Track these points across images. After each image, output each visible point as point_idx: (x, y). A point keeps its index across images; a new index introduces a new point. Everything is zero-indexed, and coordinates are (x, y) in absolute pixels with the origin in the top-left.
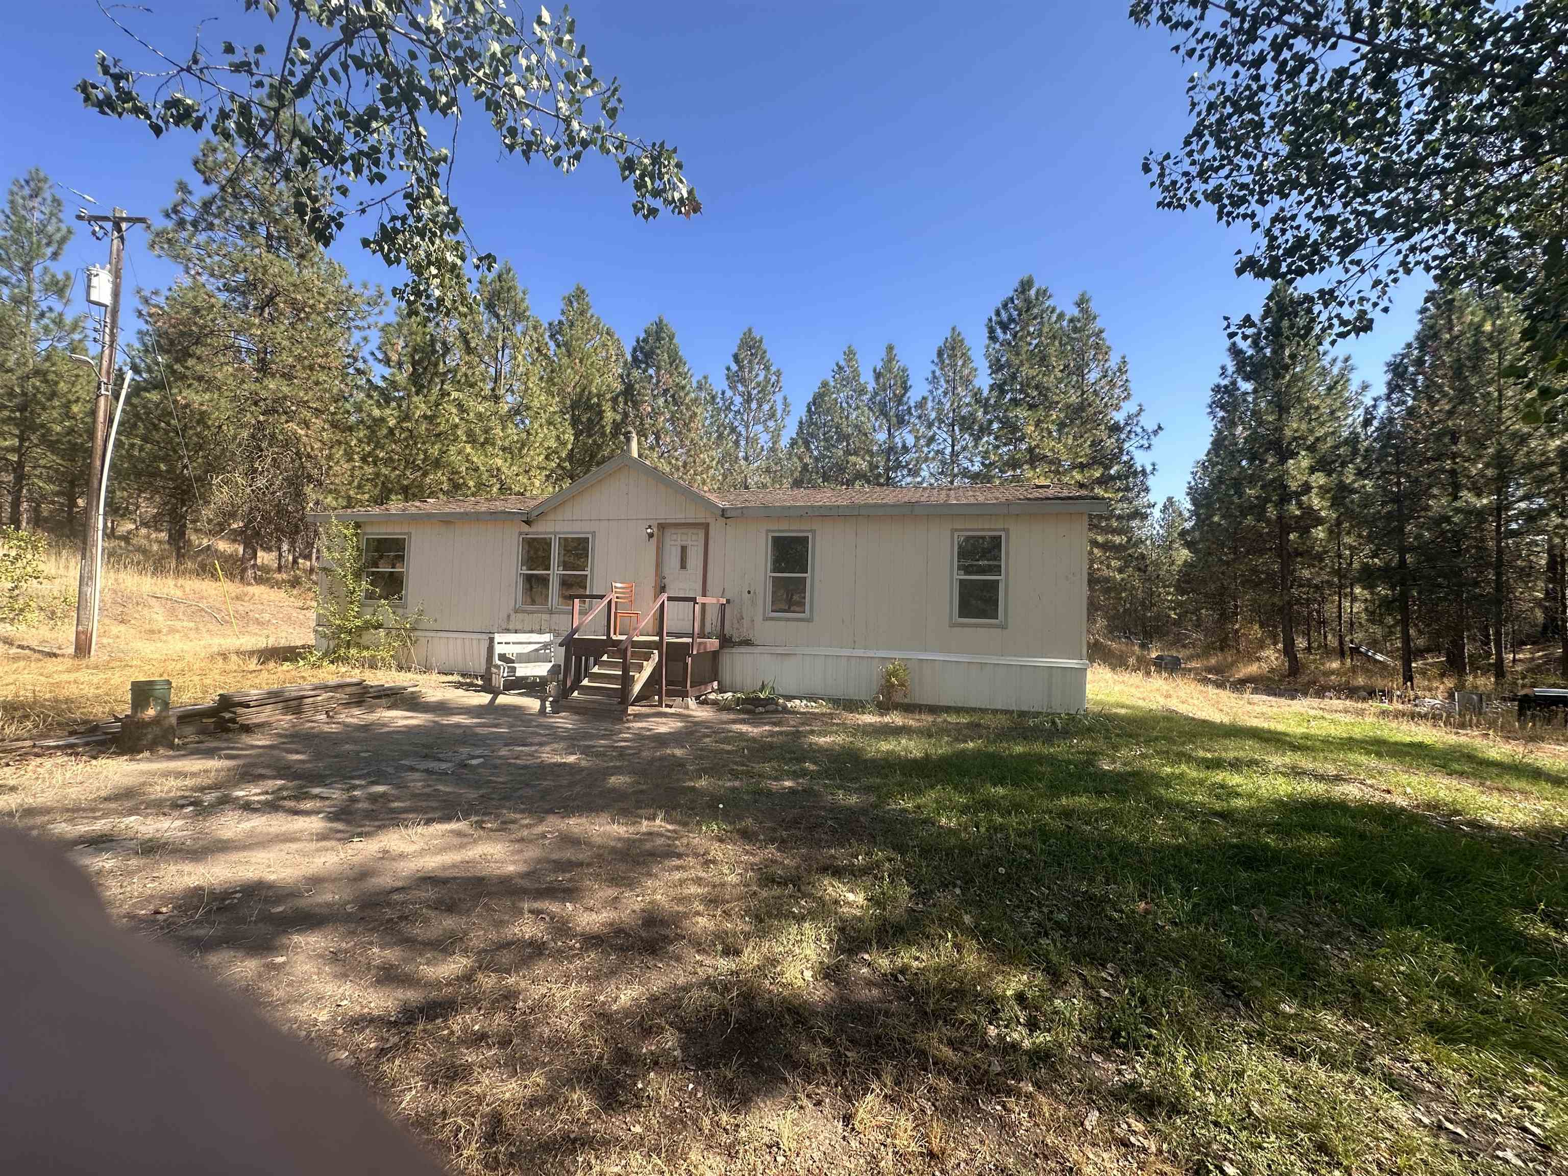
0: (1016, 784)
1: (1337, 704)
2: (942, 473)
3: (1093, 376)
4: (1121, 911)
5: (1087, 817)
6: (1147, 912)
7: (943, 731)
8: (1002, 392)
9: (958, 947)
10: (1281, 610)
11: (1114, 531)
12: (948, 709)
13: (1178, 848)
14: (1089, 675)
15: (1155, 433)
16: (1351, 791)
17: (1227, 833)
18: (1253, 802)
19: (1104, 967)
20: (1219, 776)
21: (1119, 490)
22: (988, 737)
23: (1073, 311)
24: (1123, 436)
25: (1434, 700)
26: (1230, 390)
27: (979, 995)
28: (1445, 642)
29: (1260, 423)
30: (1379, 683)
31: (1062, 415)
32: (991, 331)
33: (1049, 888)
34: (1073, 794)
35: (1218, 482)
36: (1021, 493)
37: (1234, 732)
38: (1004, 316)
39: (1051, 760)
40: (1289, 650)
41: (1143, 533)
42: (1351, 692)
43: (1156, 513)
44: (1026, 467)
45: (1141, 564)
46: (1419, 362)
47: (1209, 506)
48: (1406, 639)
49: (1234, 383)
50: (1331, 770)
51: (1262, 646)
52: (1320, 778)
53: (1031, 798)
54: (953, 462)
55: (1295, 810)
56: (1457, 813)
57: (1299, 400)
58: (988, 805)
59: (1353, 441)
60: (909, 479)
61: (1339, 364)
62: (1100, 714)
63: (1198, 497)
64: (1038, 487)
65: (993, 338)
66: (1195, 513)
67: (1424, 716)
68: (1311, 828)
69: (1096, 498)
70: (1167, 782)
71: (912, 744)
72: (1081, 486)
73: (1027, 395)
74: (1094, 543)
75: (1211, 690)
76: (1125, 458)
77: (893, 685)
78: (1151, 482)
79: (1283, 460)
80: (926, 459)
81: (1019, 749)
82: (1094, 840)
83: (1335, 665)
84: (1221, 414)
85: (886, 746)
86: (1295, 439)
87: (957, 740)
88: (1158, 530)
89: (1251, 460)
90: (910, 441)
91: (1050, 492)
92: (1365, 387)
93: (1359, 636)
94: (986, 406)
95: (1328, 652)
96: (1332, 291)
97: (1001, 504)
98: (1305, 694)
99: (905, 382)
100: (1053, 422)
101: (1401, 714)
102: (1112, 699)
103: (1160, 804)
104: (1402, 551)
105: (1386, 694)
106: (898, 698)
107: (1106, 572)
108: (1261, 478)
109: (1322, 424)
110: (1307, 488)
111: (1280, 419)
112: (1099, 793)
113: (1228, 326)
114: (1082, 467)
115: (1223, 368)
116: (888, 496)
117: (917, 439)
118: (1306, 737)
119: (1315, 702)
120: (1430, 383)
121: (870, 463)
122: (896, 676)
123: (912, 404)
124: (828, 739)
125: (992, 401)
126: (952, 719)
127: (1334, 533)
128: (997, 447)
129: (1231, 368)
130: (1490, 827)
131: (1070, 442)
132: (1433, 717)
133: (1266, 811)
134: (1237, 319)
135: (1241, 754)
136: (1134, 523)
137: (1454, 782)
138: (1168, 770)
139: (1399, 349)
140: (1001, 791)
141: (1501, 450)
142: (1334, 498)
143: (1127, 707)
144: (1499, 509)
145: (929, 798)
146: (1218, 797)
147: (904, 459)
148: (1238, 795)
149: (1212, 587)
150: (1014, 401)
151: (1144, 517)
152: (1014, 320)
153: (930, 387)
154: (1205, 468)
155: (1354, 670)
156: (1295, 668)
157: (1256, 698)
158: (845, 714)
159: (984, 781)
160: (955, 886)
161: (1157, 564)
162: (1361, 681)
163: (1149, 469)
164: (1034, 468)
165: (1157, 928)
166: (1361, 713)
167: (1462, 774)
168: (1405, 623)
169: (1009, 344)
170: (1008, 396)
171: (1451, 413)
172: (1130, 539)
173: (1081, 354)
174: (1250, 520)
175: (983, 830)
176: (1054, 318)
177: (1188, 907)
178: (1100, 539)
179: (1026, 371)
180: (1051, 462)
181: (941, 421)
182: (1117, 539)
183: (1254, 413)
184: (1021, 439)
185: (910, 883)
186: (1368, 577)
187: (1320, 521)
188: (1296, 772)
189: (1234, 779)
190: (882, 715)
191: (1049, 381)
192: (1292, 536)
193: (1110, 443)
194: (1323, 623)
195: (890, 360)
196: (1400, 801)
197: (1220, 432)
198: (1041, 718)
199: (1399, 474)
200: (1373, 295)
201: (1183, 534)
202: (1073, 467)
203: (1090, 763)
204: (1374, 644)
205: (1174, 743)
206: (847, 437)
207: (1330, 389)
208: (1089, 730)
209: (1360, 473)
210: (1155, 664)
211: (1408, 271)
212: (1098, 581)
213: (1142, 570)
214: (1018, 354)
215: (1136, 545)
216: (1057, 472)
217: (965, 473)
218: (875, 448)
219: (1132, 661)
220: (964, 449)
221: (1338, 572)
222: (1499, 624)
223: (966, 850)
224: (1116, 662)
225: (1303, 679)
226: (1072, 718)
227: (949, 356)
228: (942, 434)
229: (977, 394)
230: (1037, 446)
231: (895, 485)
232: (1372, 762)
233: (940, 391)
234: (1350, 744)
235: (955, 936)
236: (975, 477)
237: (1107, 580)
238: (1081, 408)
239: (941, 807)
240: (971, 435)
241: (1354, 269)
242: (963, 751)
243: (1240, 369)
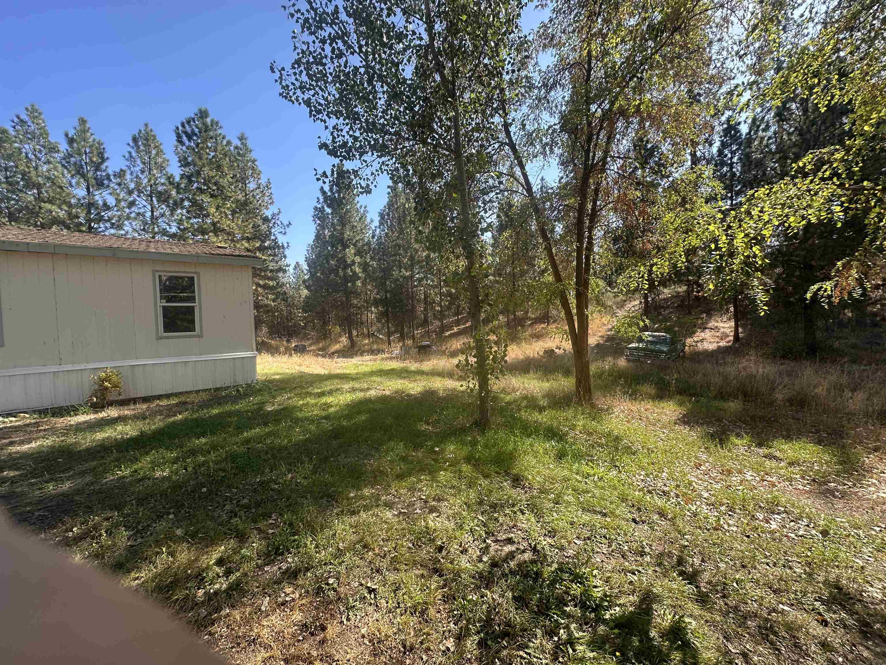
0: (213, 433)
1: (368, 358)
2: (144, 230)
3: (252, 186)
4: (279, 483)
5: (259, 439)
6: (292, 478)
7: (154, 413)
8: (190, 181)
9: (172, 554)
10: (346, 319)
11: (269, 279)
12: (159, 397)
13: (306, 440)
14: (259, 360)
15: (288, 226)
16: (372, 393)
17: (327, 425)
18: (338, 408)
19: (270, 517)
20: (324, 400)
21: (270, 255)
22: (192, 409)
23: (236, 142)
24: (271, 225)
25: (397, 352)
26: (322, 210)
27: (190, 576)
28: (399, 328)
29: (335, 230)
30: (381, 347)
31: (234, 206)
32: (179, 136)
33: (237, 488)
34: (251, 429)
35: (318, 256)
36: (207, 250)
37: (330, 377)
38: (188, 129)
39: (238, 413)
40: (350, 337)
41: (285, 280)
42: (372, 352)
43: (291, 269)
44: (211, 234)
45: (284, 297)
46: (388, 215)
47: (315, 268)
48: (388, 329)
49: (323, 207)
50: (366, 386)
51: (340, 336)
52: (362, 390)
53: (225, 439)
54: (153, 223)
55: (354, 407)
56: (403, 392)
57: (349, 222)
58: (193, 452)
59: (368, 244)
60: (113, 231)
61: (363, 209)
62: (266, 381)
63: (311, 263)
64: (221, 247)
65: (180, 141)
66: (309, 271)
67: (394, 358)
68: (359, 413)
69: (257, 257)
70: (300, 409)
71: (128, 427)
72: (248, 250)
73: (209, 188)
74: (258, 285)
75: (320, 359)
76: (273, 237)
77: (107, 388)
78: (287, 252)
79: (344, 249)
80: (128, 218)
81: (215, 411)
82: (263, 451)
83: (367, 341)
84: (318, 222)
85: (100, 436)
86: (349, 240)
87: (169, 416)
88: (292, 279)
89: (332, 247)
90: (111, 201)
91: (228, 251)
92: (372, 221)
93: (374, 328)
94: (178, 187)
95: (364, 336)
96: (357, 171)
97: (191, 255)
98: (356, 355)
99: (102, 153)
100: (228, 209)
101: (387, 358)
102: (272, 371)
103: (297, 421)
104: (386, 292)
105: (383, 351)
106: (112, 396)
107: (266, 302)
108: (336, 256)
109: (358, 234)
110: (353, 263)
111: (342, 229)
112: (266, 424)
113: (316, 174)
114: (248, 239)
115: (318, 198)
116: (90, 241)
117: (118, 201)
118: (357, 374)
119: (360, 358)
120: (392, 225)
121: (69, 214)
122: (109, 381)
123: (111, 173)
124: (33, 445)
125: (183, 186)
126: (164, 402)
127: (364, 284)
128: (190, 218)
129: (321, 200)
130: (412, 395)
131: (240, 222)
132: (396, 358)
133: (342, 410)
134: (320, 172)
135: (332, 387)
136: (280, 274)
137: (402, 381)
138: (301, 402)
139: (382, 207)
140: (203, 440)
141: (411, 255)
142: (363, 268)
143: (280, 374)
144: (412, 277)
145: (145, 462)
146: (324, 410)
147: (106, 215)
148: (332, 406)
149: (318, 309)
150: (199, 189)
151: (285, 271)
152: (196, 135)
153: (128, 163)
154: (312, 248)
155: (373, 343)
156: (353, 344)
157: (339, 360)
158: (54, 420)
159: (190, 438)
160: (169, 514)
161: (293, 297)
162: (375, 347)
163: (286, 245)
164: (217, 236)
165: (297, 484)
166: (375, 360)
167: (404, 378)
168: (387, 321)
169: (194, 149)
170: (195, 185)
171: (398, 237)
172: (278, 283)
173: (244, 170)
174: (332, 276)
175: (190, 469)
176: (225, 142)
177: (311, 467)
178: (261, 282)
179: (206, 171)
180: (229, 234)
181: (140, 192)
182: (271, 283)
183: (333, 224)
184: (207, 216)
185: (127, 528)
186: (376, 303)
187: (359, 278)
188: (354, 390)
189: (329, 399)
190: (96, 412)
191: (224, 182)
192: (349, 285)
193: (264, 227)
194: (362, 323)
195: (85, 131)
196: (388, 393)
197: (318, 231)
198: (230, 390)
199: (384, 260)
200: (371, 178)
201: (304, 281)
202: (243, 239)
203: (260, 409)
204: (379, 331)
205: (304, 388)
206: (39, 187)
207: (360, 219)
208: (260, 390)
209: (372, 258)
210: (294, 350)
211: (382, 172)
212: (262, 306)
213: (285, 300)
214: (200, 158)
215: (281, 287)
216: (232, 241)
217: (164, 233)
218: (73, 201)
219: (282, 349)
220: (162, 215)
221: (366, 301)
222: (413, 320)
223: (177, 487)
224: (273, 351)
225: (356, 349)
226: (249, 386)
227: (145, 145)
228: (142, 201)
229: (170, 178)
230: (218, 222)
231: (97, 233)
232: (378, 379)
233: (137, 169)
234: (372, 373)
235: (169, 547)
236: (173, 236)
237: (267, 306)
238: (246, 203)
239: (155, 465)
240: (168, 206)
241: (364, 164)
242: (174, 423)
243: (325, 201)
